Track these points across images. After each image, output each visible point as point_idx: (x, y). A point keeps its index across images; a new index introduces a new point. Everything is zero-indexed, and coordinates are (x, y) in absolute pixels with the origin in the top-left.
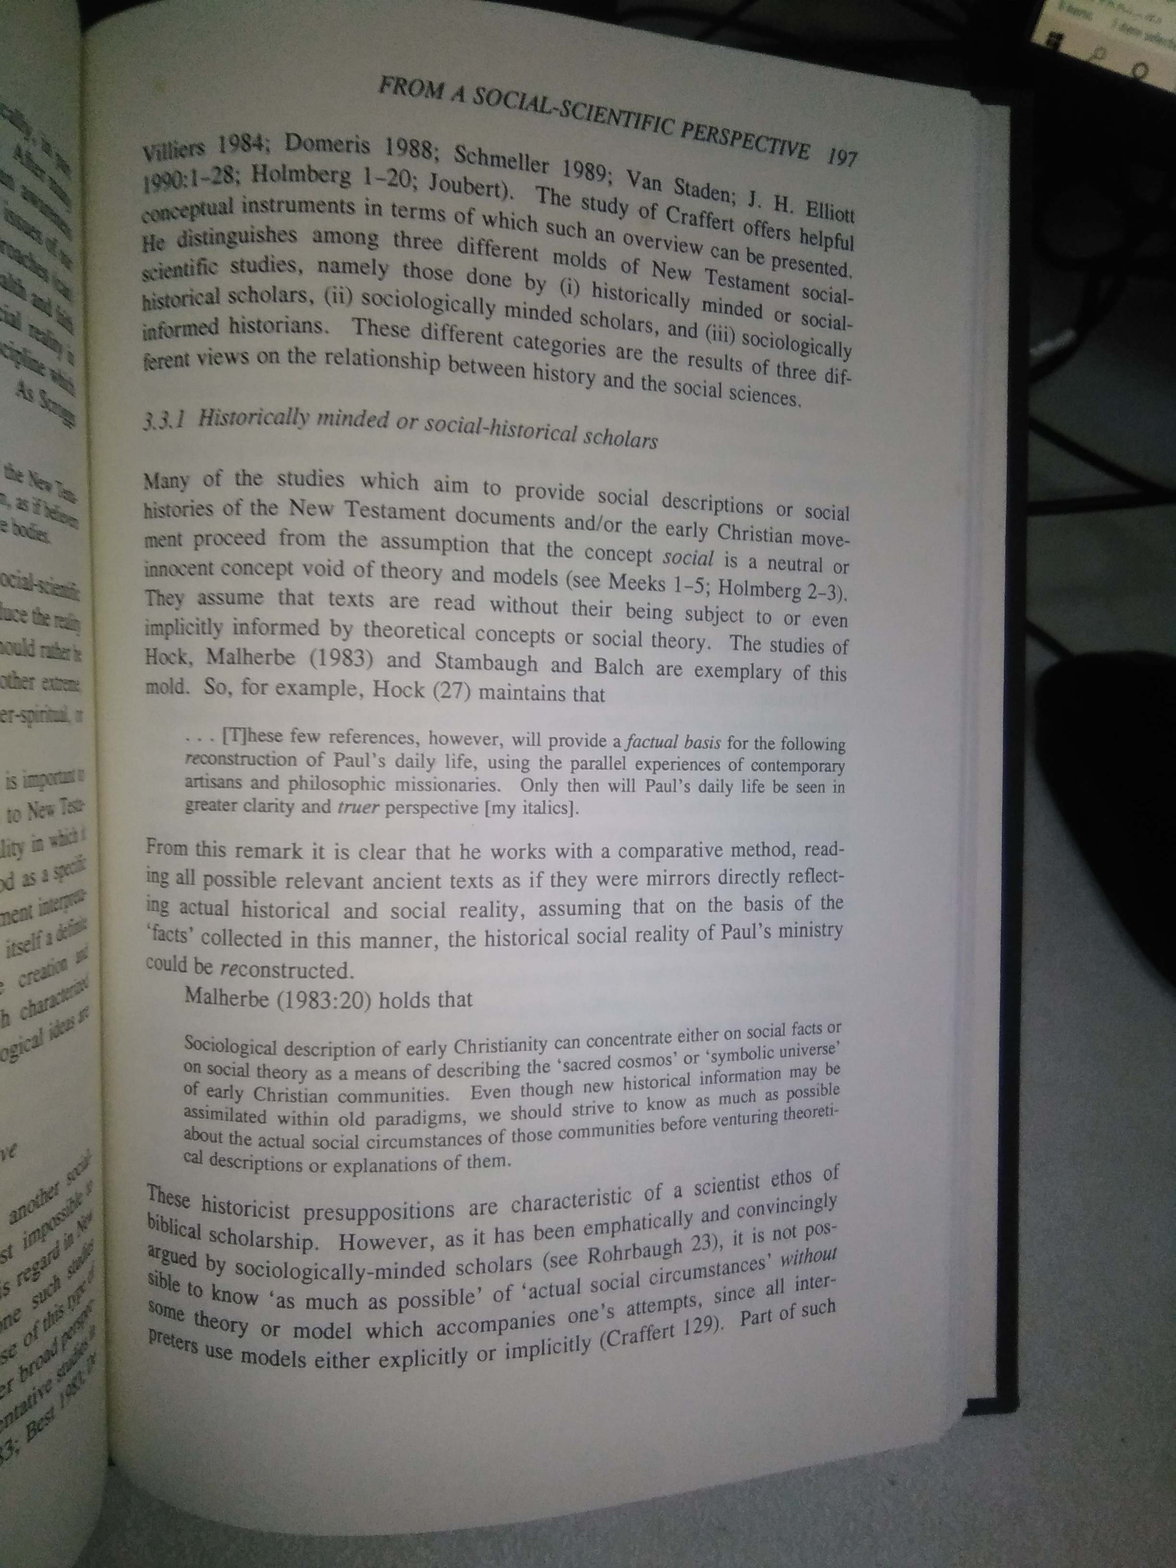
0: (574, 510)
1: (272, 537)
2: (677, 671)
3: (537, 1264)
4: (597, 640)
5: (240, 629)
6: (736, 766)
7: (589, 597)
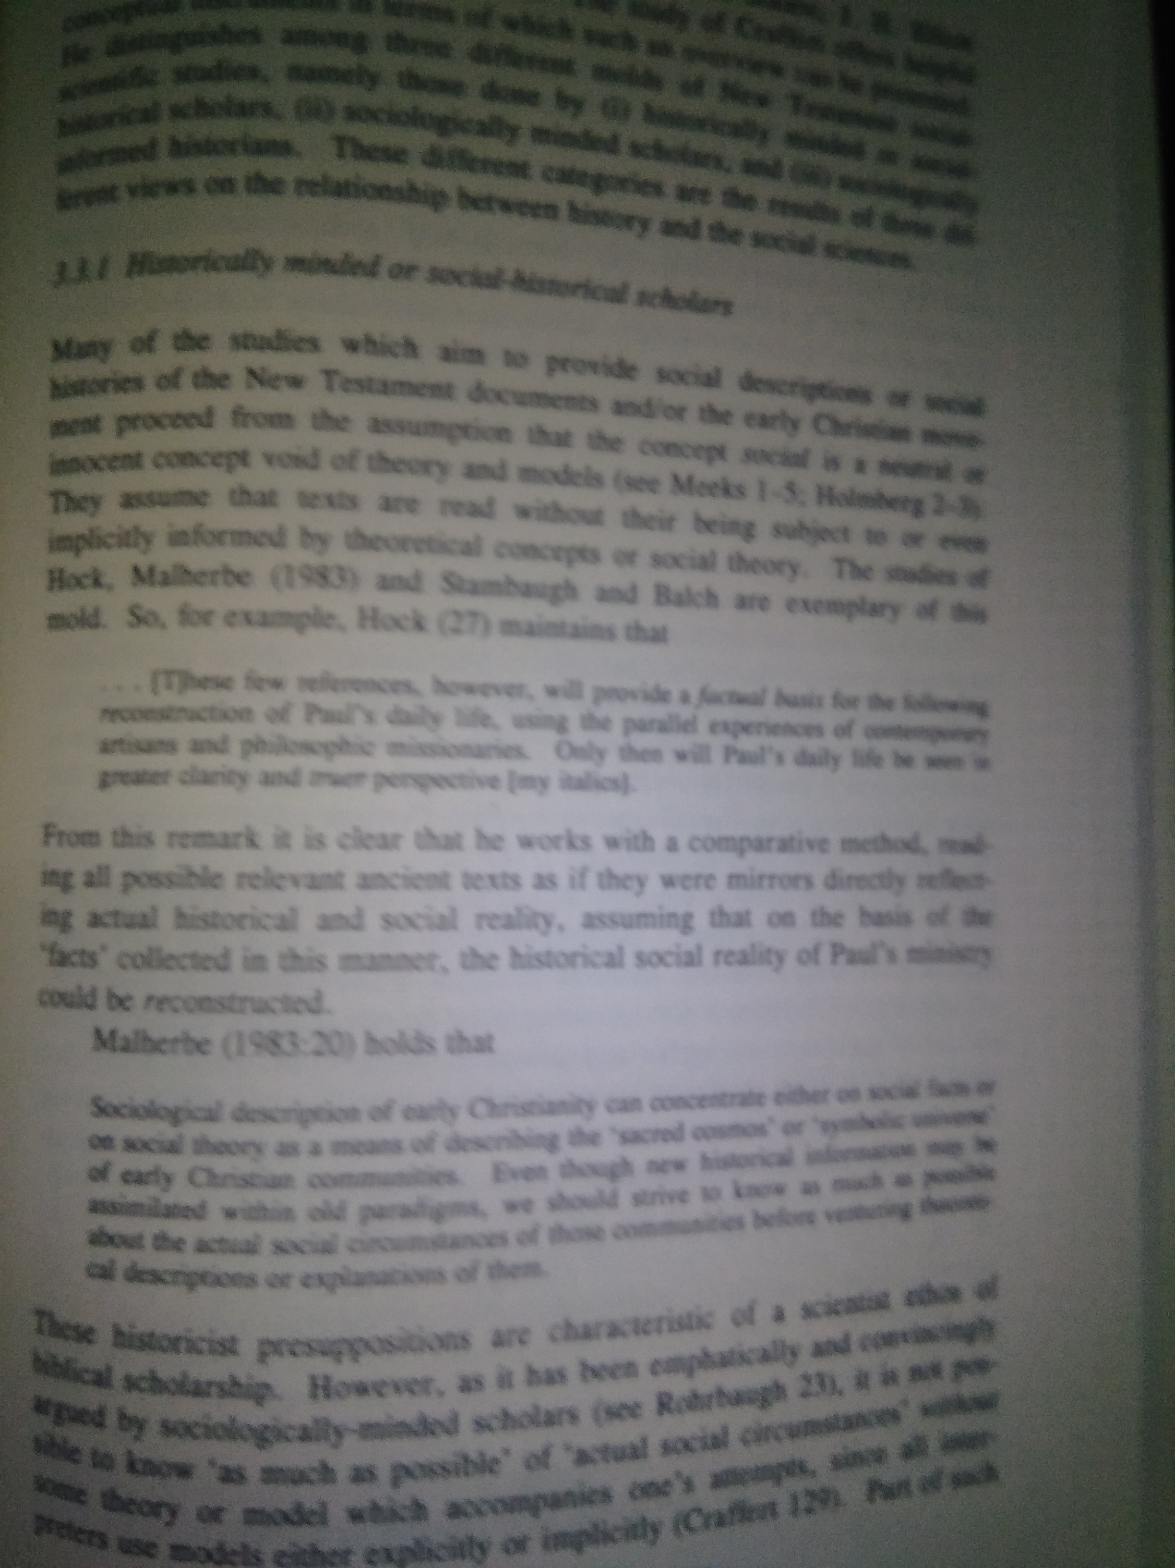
0: (623, 389)
1: (223, 415)
2: (763, 603)
3: (586, 1416)
4: (658, 561)
5: (178, 538)
6: (844, 731)
7: (646, 503)
